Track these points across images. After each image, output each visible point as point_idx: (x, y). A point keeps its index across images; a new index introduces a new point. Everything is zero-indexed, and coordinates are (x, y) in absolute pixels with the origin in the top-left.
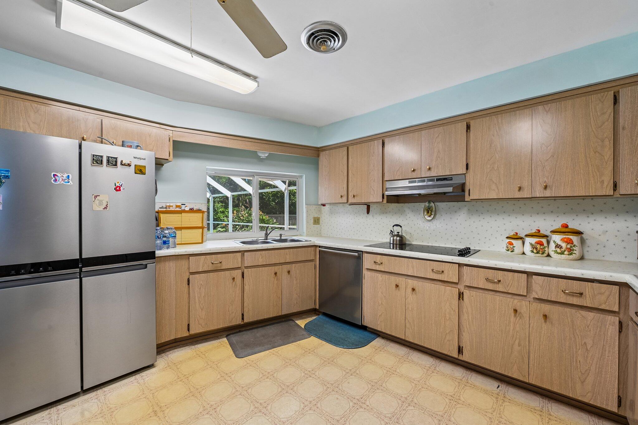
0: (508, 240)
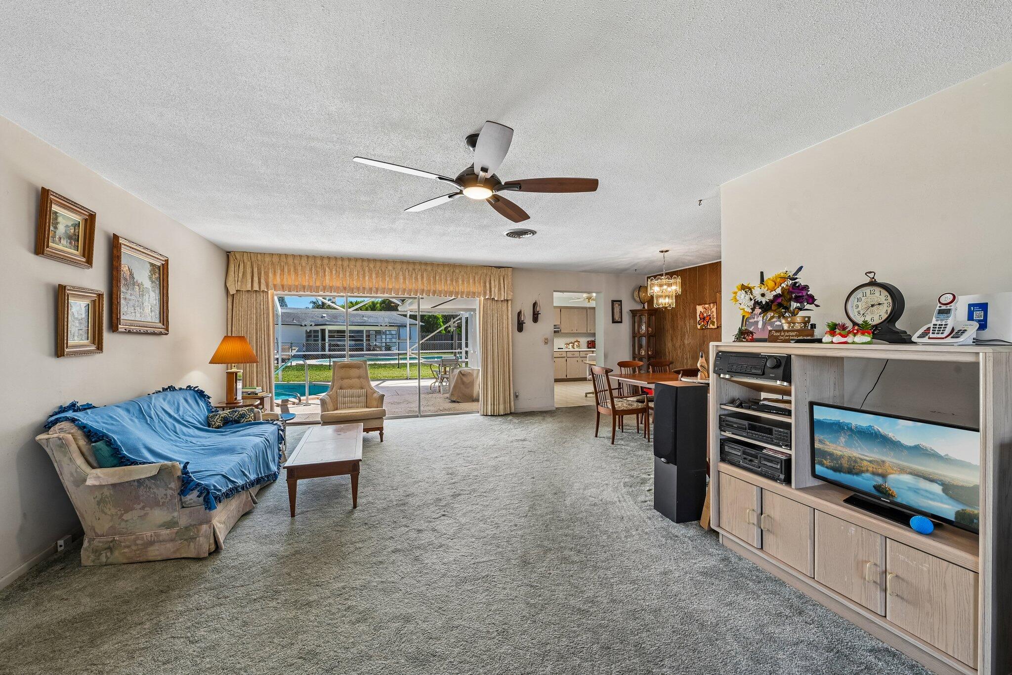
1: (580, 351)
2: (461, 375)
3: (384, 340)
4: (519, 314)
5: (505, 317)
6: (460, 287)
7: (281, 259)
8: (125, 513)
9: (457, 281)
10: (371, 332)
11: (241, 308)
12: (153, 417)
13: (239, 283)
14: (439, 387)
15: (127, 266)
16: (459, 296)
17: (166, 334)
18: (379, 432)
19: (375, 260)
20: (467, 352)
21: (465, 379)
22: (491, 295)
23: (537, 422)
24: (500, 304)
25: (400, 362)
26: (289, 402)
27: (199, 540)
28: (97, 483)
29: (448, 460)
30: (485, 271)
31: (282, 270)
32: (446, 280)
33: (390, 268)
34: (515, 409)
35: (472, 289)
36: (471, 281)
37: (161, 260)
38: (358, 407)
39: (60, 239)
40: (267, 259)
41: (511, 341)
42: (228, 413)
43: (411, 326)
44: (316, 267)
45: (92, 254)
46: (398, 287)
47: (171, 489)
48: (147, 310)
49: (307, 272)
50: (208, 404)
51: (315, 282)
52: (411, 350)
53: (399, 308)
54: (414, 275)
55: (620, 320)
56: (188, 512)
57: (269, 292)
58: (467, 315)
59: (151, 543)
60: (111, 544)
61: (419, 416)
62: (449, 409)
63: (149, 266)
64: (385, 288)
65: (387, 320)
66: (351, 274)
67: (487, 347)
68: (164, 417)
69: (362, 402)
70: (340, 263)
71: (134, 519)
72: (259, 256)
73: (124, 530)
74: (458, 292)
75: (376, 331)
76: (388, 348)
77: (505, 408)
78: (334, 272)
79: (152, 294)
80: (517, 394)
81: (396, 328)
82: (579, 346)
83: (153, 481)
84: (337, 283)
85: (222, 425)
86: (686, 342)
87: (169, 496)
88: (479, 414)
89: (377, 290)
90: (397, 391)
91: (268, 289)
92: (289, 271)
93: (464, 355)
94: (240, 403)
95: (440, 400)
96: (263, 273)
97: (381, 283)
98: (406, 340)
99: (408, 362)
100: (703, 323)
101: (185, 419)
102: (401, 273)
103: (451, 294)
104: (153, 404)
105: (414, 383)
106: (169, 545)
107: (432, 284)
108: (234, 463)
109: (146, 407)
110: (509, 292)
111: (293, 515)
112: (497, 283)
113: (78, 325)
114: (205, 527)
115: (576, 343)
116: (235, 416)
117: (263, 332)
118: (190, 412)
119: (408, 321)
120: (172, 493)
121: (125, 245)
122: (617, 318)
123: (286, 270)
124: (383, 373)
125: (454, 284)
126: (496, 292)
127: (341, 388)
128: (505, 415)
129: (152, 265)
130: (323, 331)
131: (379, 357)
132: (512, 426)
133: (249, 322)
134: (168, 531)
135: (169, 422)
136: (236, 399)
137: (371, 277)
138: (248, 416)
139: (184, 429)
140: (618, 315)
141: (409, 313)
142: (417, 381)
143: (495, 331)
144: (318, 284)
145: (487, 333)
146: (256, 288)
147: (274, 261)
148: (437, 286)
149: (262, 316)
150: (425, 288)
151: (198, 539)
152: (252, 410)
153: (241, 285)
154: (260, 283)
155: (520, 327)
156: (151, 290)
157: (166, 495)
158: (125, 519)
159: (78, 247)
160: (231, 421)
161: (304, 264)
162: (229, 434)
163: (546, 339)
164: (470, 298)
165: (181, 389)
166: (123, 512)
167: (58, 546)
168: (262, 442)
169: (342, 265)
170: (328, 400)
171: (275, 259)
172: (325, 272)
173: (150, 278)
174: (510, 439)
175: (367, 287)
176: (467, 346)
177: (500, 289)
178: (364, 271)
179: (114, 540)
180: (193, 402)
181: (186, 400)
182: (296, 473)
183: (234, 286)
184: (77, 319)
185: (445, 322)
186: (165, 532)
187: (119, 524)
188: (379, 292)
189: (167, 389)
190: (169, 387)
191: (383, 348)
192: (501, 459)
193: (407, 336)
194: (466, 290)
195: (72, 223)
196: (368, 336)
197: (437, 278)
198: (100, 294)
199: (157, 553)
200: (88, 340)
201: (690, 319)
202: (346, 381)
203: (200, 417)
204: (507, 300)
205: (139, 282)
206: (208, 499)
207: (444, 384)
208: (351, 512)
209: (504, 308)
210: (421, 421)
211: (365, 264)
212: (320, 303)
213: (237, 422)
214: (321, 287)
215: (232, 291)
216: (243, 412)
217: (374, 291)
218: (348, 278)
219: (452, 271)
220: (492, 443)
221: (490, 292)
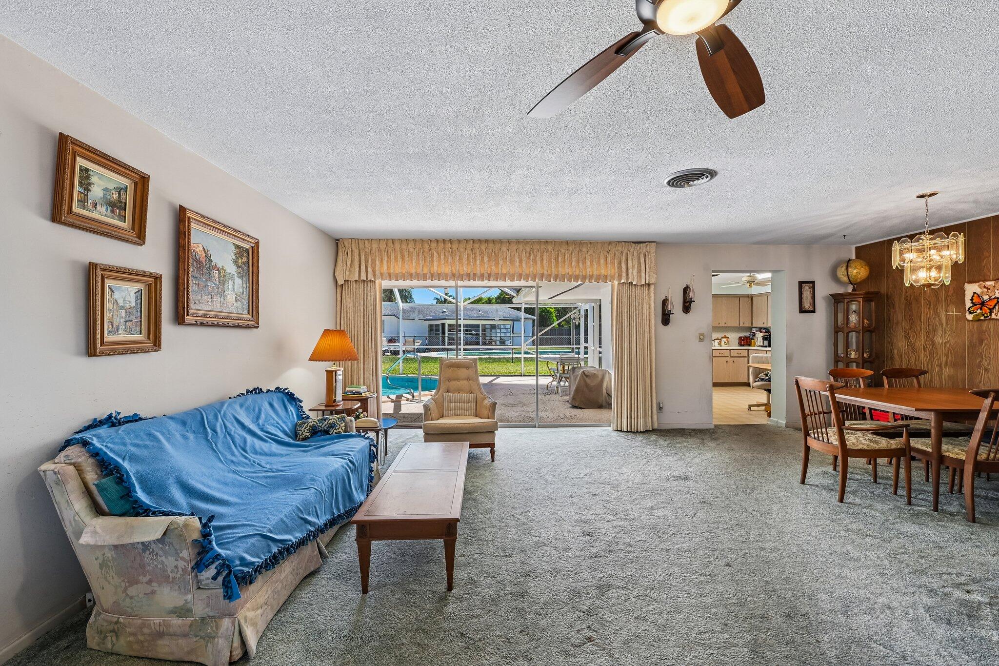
1: (730, 350)
2: (584, 377)
3: (499, 334)
4: (665, 302)
5: (646, 306)
6: (588, 270)
7: (389, 245)
8: (129, 586)
9: (584, 263)
10: (486, 326)
11: (349, 299)
12: (219, 430)
13: (347, 273)
14: (557, 387)
15: (200, 246)
16: (587, 281)
17: (257, 327)
18: (490, 449)
19: (487, 241)
20: (586, 348)
21: (588, 381)
22: (627, 278)
23: (694, 446)
24: (639, 290)
25: (514, 356)
26: (403, 398)
27: (218, 642)
28: (92, 541)
29: (580, 504)
30: (620, 249)
31: (389, 257)
32: (571, 261)
33: (504, 249)
34: (658, 424)
35: (603, 272)
36: (602, 261)
37: (251, 242)
38: (466, 415)
39: (95, 205)
40: (375, 246)
41: (653, 336)
42: (317, 422)
43: (526, 321)
44: (423, 252)
45: (145, 227)
46: (513, 273)
47: (183, 559)
48: (231, 298)
49: (415, 258)
50: (299, 409)
51: (423, 269)
52: (525, 346)
53: (514, 300)
54: (532, 257)
55: (811, 309)
56: (205, 596)
57: (377, 282)
58: (587, 307)
59: (161, 635)
60: (116, 627)
61: (537, 425)
62: (571, 418)
63: (233, 248)
64: (498, 274)
65: (500, 313)
66: (461, 259)
67: (622, 344)
68: (233, 429)
69: (471, 410)
70: (448, 246)
71: (140, 596)
72: (366, 242)
73: (129, 610)
74: (586, 276)
75: (491, 325)
76: (503, 342)
77: (646, 423)
78: (442, 257)
79: (238, 281)
80: (661, 406)
81: (510, 323)
82: (727, 343)
83: (161, 546)
84: (446, 270)
85: (309, 436)
86: (938, 340)
87: (180, 570)
88: (610, 428)
89: (489, 275)
90: (510, 390)
91: (375, 278)
92: (396, 258)
93: (582, 350)
94: (340, 405)
95: (560, 406)
96: (370, 261)
97: (493, 267)
98: (521, 334)
99: (523, 356)
100: (979, 311)
101: (265, 429)
102: (517, 255)
103: (576, 278)
104: (222, 413)
105: (531, 381)
106: (182, 642)
107: (553, 267)
108: (290, 509)
109: (211, 417)
110: (652, 274)
111: (365, 591)
112: (636, 262)
113: (124, 315)
114: (226, 623)
115: (723, 339)
116: (324, 425)
117: (370, 325)
118: (274, 419)
119: (522, 315)
120: (185, 566)
121: (195, 220)
122: (807, 305)
123: (393, 257)
124: (496, 368)
125: (581, 265)
126: (635, 274)
127: (448, 391)
128: (646, 432)
129: (237, 247)
130: (443, 325)
131: (494, 351)
132: (659, 451)
133: (356, 315)
134: (180, 621)
135: (239, 435)
136: (335, 401)
137: (482, 260)
138: (338, 427)
139: (258, 443)
140: (809, 302)
141: (523, 306)
142: (535, 378)
143: (633, 324)
144: (426, 271)
145: (622, 327)
146: (363, 277)
147: (381, 247)
148: (560, 269)
149: (370, 308)
150: (545, 272)
151: (216, 639)
152: (343, 419)
153: (349, 275)
154: (367, 271)
155: (666, 319)
156: (236, 276)
157: (176, 567)
158: (130, 594)
159: (125, 217)
160: (320, 431)
161: (411, 250)
162: (312, 450)
163: (702, 335)
164: (601, 283)
165: (268, 391)
166: (127, 584)
167: (87, 601)
168: (343, 467)
169: (451, 249)
170: (432, 406)
171: (383, 246)
172: (433, 258)
173: (235, 262)
174: (665, 474)
175: (478, 272)
176: (586, 341)
177: (639, 271)
178: (475, 254)
179: (117, 622)
180: (280, 407)
181: (271, 405)
182: (368, 531)
183: (342, 276)
184: (122, 308)
185: (559, 317)
186: (176, 622)
187: (124, 600)
188: (491, 279)
189: (252, 391)
190: (254, 389)
191: (498, 343)
192: (660, 512)
193: (521, 330)
194: (595, 273)
195: (115, 186)
196: (484, 330)
197: (560, 259)
198: (157, 277)
199: (166, 650)
200: (141, 334)
201: (947, 305)
202: (453, 383)
203: (287, 426)
204: (649, 285)
205: (220, 265)
206: (229, 582)
207: (562, 383)
208: (443, 600)
209: (645, 294)
210: (540, 433)
211: (477, 245)
212: (443, 300)
213: (327, 432)
214: (429, 275)
215: (341, 282)
216: (333, 421)
217: (486, 278)
218: (457, 263)
219: (578, 249)
220: (638, 479)
221: (627, 274)
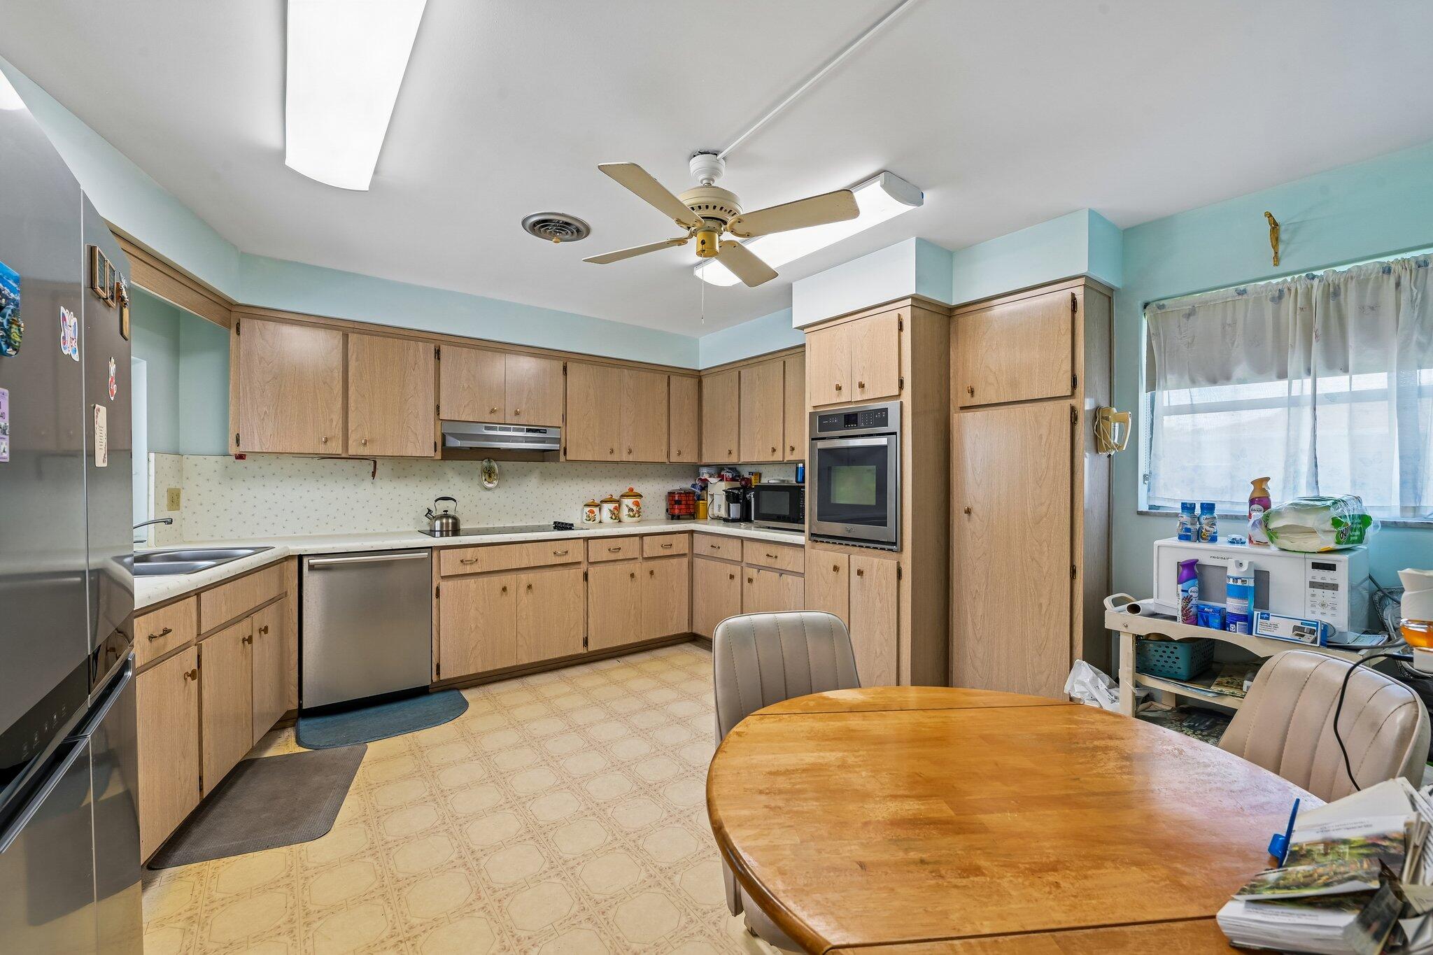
0: (588, 509)
